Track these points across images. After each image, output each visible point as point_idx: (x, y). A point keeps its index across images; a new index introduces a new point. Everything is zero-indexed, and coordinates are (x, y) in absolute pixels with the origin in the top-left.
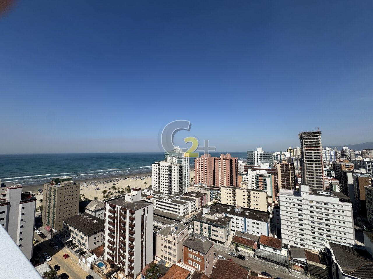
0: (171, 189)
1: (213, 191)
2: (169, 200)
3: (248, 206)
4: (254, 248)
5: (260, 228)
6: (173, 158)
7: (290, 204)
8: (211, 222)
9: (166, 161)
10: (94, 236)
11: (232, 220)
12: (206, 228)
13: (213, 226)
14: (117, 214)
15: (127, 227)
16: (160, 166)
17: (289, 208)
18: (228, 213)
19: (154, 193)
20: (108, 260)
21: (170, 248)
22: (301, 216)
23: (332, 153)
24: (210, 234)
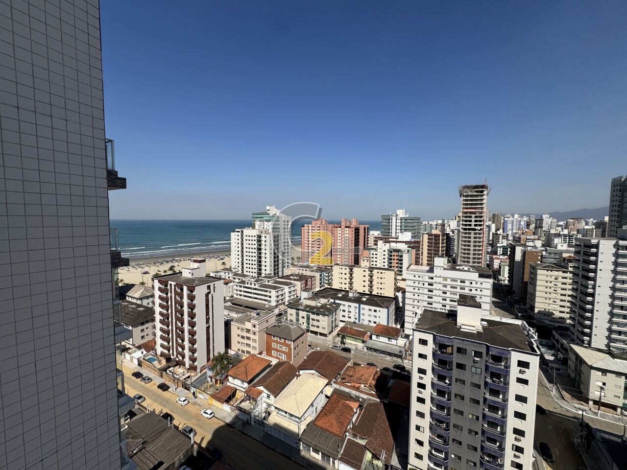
0: (260, 270)
1: (325, 274)
2: (255, 285)
3: (369, 291)
4: (365, 339)
5: (378, 317)
6: (266, 223)
7: (419, 283)
8: (310, 309)
9: (254, 228)
10: (141, 328)
11: (342, 307)
12: (303, 317)
13: (313, 313)
14: (171, 293)
15: (186, 309)
16: (244, 236)
17: (417, 289)
18: (337, 299)
19: (234, 275)
20: (162, 354)
21: (248, 338)
22: (431, 298)
23: (522, 223)
24: (308, 325)
